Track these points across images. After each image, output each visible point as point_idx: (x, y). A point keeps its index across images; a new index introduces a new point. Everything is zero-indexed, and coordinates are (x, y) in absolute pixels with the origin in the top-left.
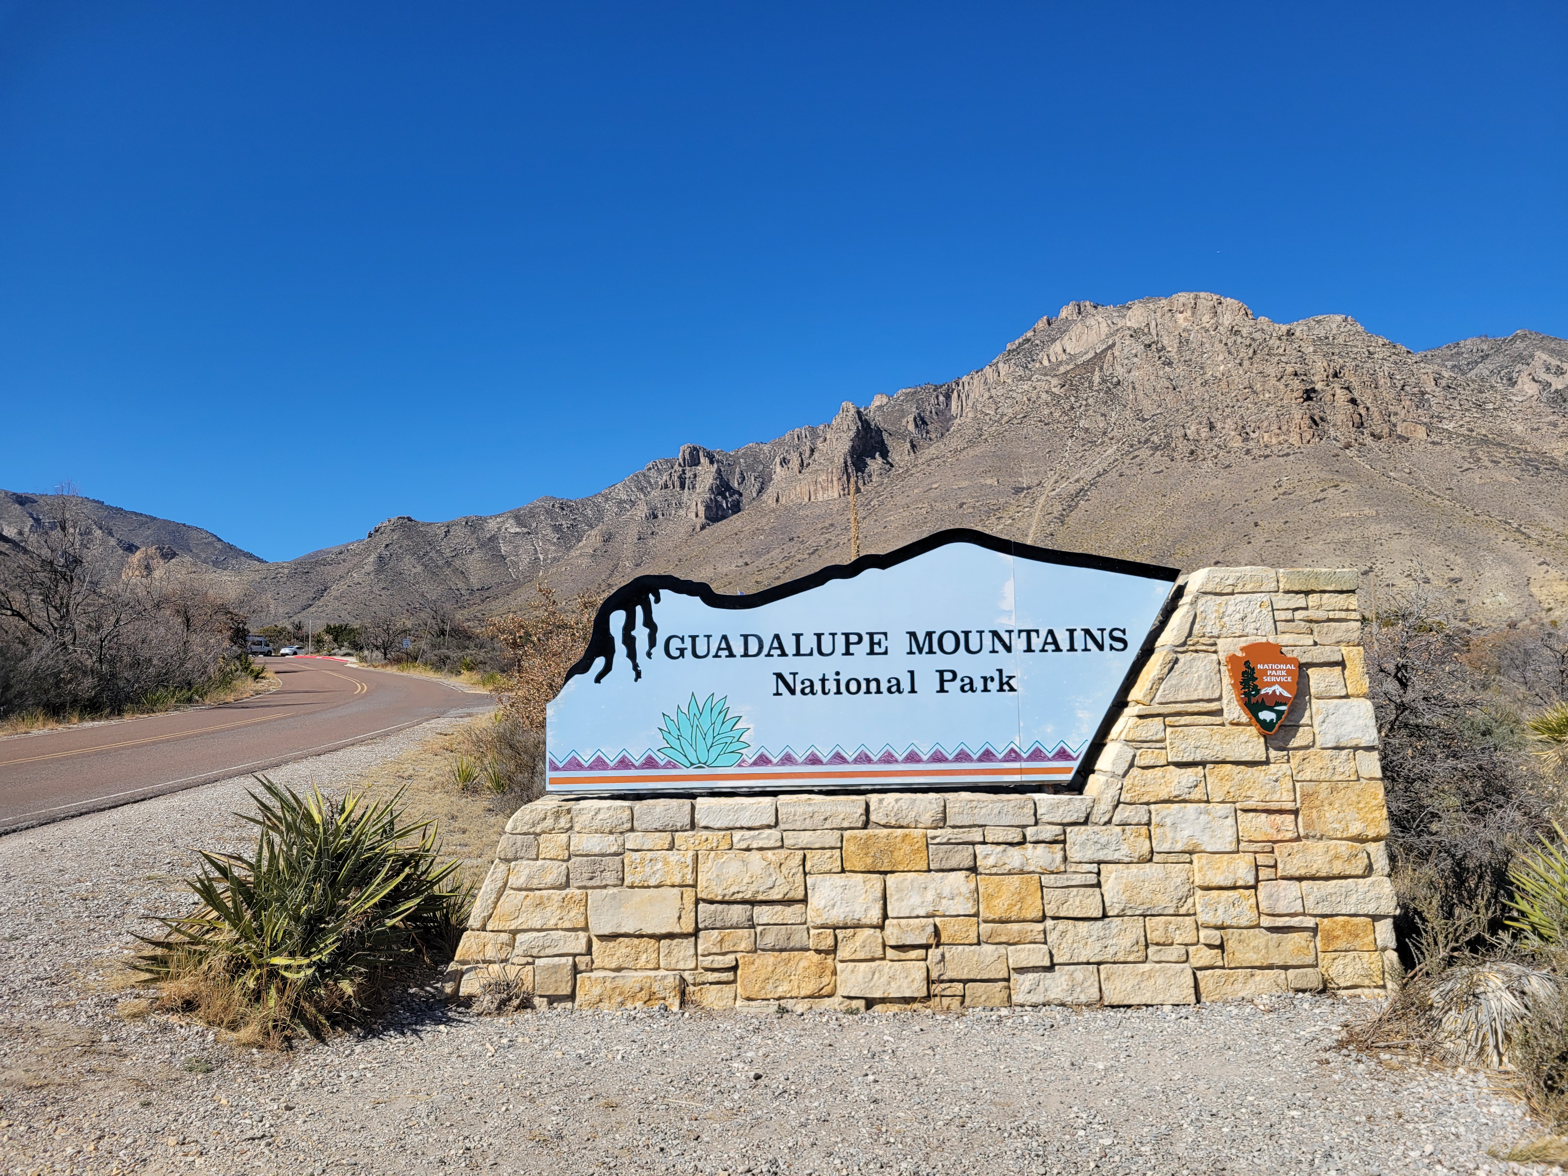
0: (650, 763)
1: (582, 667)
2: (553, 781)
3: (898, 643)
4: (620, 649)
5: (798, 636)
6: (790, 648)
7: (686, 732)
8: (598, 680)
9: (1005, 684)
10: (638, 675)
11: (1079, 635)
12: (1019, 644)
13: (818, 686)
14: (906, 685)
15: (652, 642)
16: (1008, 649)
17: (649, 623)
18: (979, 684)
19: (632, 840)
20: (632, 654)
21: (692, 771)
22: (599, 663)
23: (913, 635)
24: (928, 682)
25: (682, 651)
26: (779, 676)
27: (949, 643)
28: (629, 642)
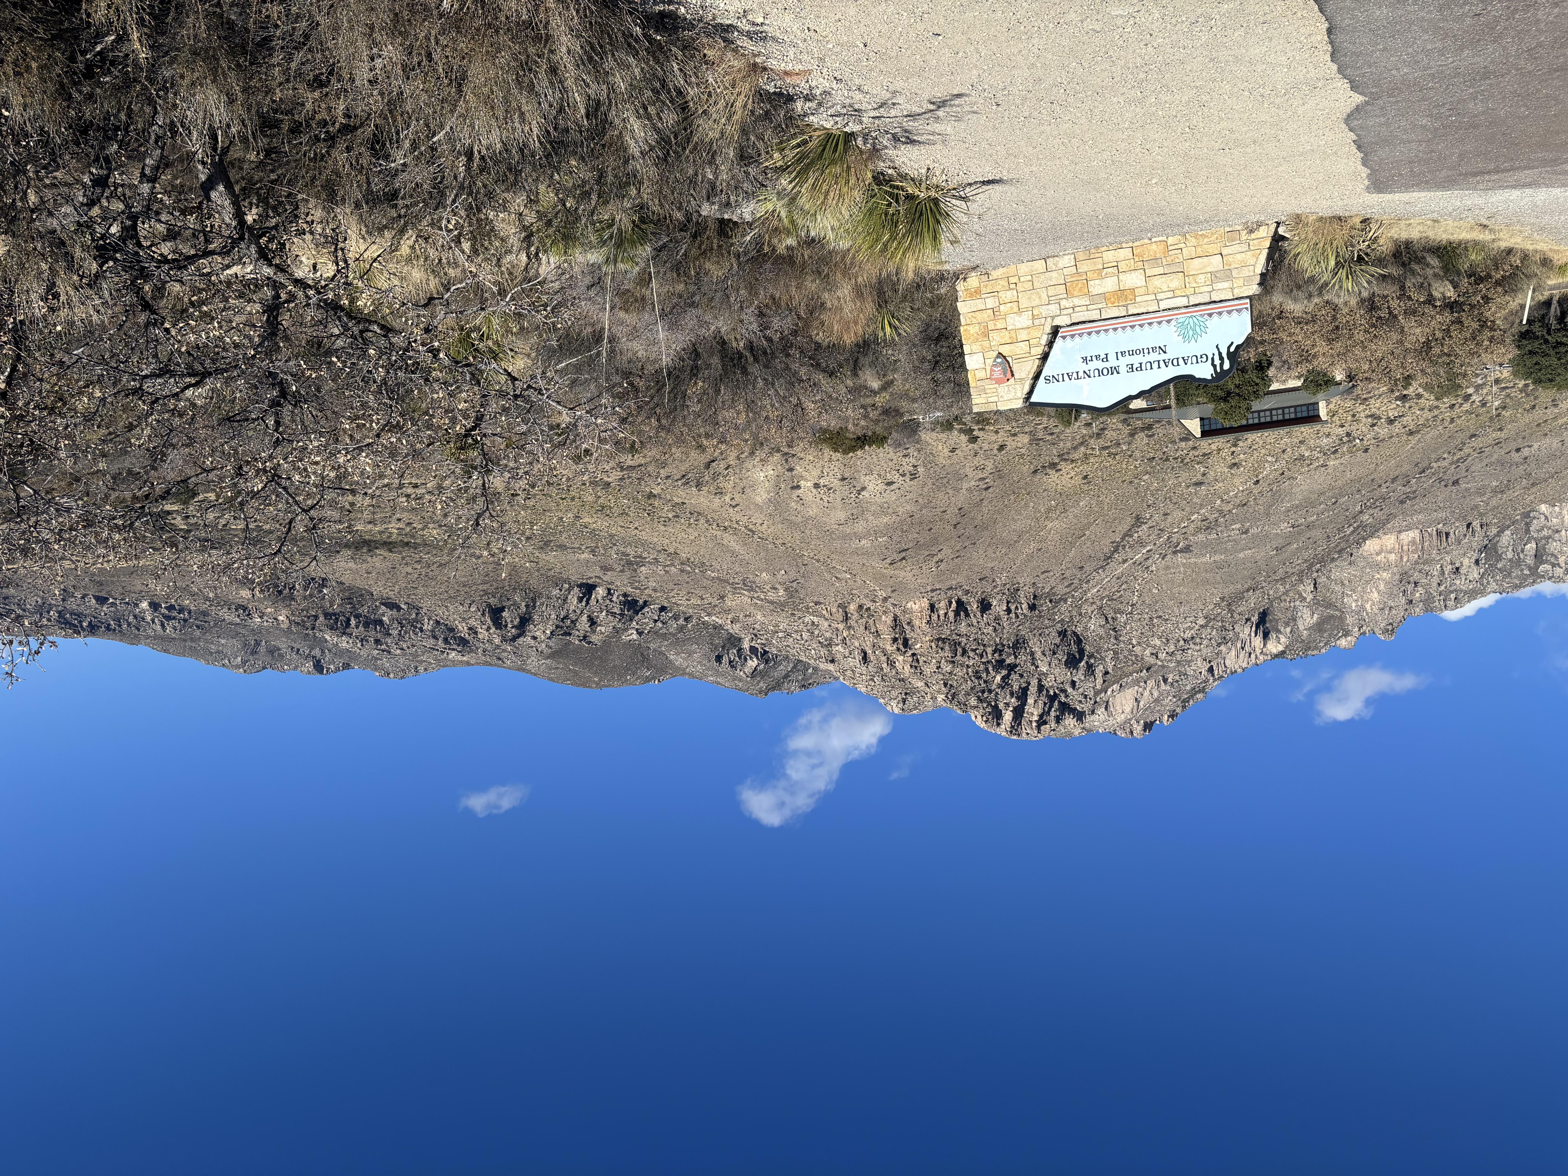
0: (1210, 315)
1: (1238, 347)
2: (1247, 303)
3: (1123, 369)
4: (1225, 355)
5: (1159, 367)
6: (1162, 363)
7: (1198, 329)
8: (1232, 343)
9: (1085, 360)
10: (1217, 347)
11: (1061, 379)
12: (1081, 374)
13: (1151, 350)
14: (1119, 355)
15: (1213, 359)
16: (1084, 372)
17: (1214, 366)
18: (1094, 358)
19: (1210, 288)
20: (1220, 354)
21: (1194, 314)
22: (1232, 349)
23: (1118, 373)
24: (1112, 357)
25: (1201, 357)
26: (1165, 352)
27: (1105, 372)
28: (1221, 358)
